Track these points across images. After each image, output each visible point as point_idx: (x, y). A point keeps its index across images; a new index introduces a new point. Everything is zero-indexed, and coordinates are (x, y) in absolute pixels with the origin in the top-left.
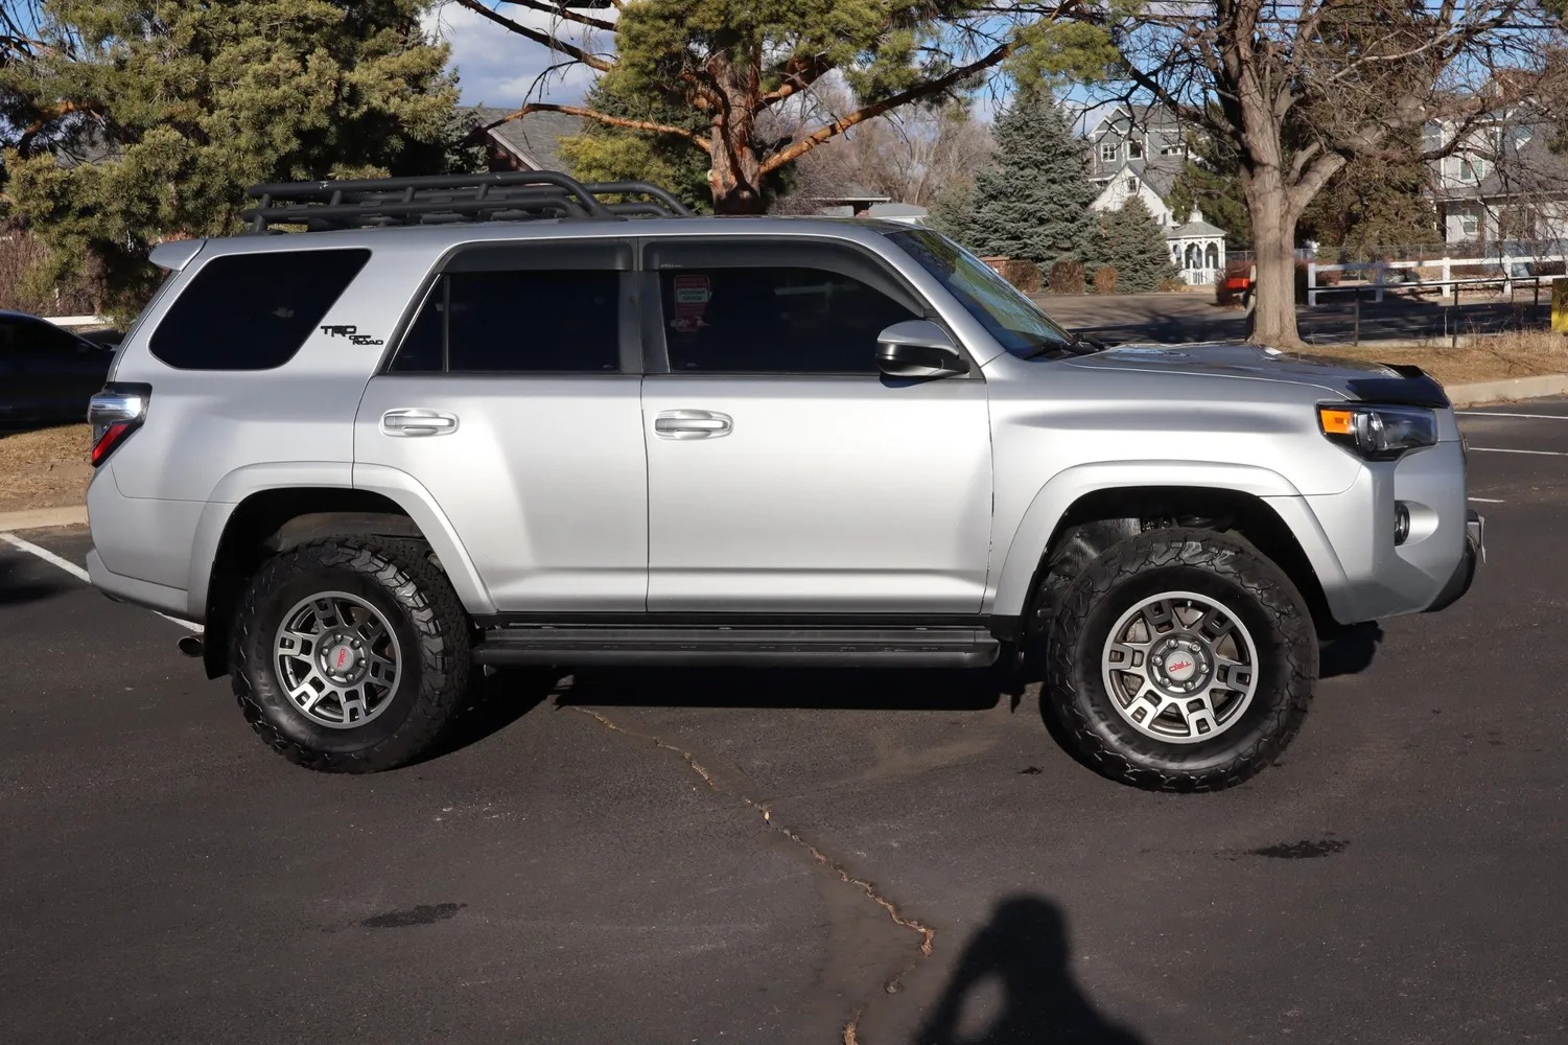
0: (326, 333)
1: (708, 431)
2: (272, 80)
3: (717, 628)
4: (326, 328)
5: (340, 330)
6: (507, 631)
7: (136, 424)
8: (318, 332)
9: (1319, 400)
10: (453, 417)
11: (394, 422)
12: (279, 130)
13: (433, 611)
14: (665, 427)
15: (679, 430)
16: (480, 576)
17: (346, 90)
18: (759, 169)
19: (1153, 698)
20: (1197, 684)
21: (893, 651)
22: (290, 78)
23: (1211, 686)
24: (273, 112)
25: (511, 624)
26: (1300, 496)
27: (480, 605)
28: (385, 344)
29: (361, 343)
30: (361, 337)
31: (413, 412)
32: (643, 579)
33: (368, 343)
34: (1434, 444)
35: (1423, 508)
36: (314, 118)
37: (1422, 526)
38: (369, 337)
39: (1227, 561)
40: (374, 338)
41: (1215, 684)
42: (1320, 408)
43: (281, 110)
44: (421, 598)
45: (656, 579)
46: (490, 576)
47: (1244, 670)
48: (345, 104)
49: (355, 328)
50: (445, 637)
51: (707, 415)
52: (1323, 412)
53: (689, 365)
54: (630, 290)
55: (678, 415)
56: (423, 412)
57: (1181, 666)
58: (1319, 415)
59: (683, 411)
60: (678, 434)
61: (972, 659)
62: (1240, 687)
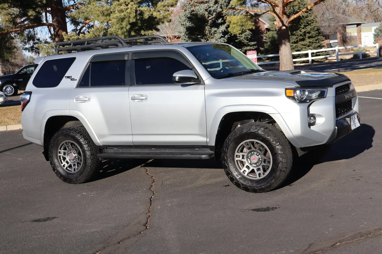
0: (66, 78)
1: (142, 99)
2: (122, 11)
3: (152, 149)
4: (66, 77)
5: (68, 77)
6: (107, 149)
7: (29, 101)
8: (64, 78)
9: (286, 87)
10: (89, 98)
11: (77, 99)
12: (124, 24)
13: (88, 145)
14: (133, 99)
15: (136, 99)
16: (97, 136)
17: (138, 12)
18: (288, 20)
19: (248, 167)
20: (259, 164)
21: (187, 155)
22: (126, 10)
23: (262, 164)
24: (122, 19)
25: (108, 148)
26: (279, 113)
27: (98, 143)
28: (77, 80)
29: (72, 80)
30: (72, 79)
31: (81, 97)
32: (131, 137)
33: (74, 80)
34: (325, 97)
35: (320, 116)
36: (132, 20)
37: (320, 121)
38: (74, 79)
39: (262, 131)
40: (75, 79)
41: (263, 164)
42: (286, 89)
43: (124, 18)
44: (85, 142)
45: (134, 137)
46: (100, 136)
47: (269, 160)
48: (139, 16)
49: (71, 76)
50: (91, 151)
51: (142, 96)
52: (287, 90)
53: (140, 83)
54: (128, 64)
55: (136, 96)
56: (84, 96)
57: (254, 159)
58: (286, 91)
59: (137, 95)
60: (136, 101)
61: (206, 157)
62: (268, 165)
